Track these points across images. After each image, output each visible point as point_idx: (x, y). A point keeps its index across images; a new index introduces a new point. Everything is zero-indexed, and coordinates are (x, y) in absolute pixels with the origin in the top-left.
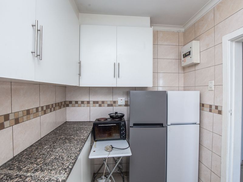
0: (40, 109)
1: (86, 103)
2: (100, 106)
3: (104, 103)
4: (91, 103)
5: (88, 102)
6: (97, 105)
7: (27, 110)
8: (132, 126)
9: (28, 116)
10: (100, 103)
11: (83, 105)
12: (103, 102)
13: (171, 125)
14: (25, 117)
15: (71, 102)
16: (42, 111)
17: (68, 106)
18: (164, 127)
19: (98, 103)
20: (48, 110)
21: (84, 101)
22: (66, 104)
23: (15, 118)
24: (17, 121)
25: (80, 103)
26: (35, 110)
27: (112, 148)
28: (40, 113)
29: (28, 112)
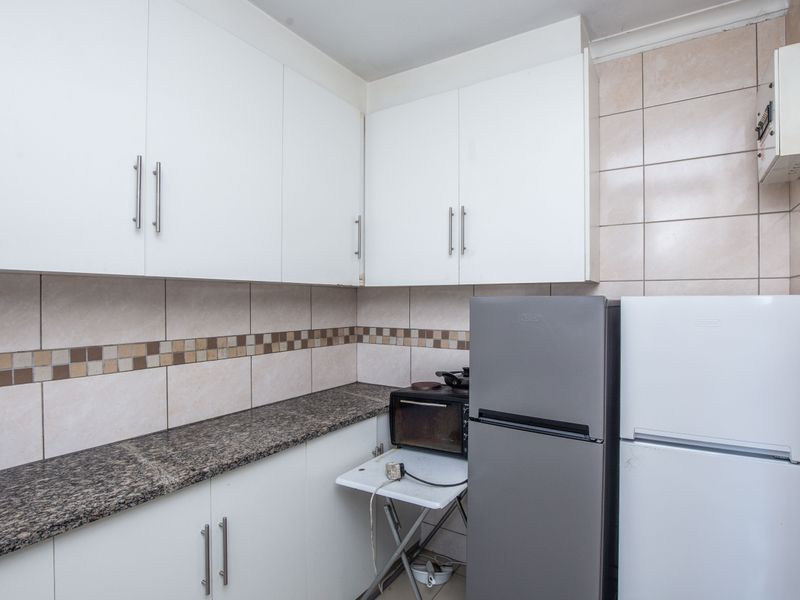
0: (251, 340)
1: (401, 333)
2: (437, 345)
3: (448, 338)
4: (415, 334)
5: (407, 333)
6: (430, 342)
7: (208, 339)
8: (476, 416)
9: (211, 351)
10: (438, 336)
11: (393, 339)
12: (445, 334)
13: (636, 439)
14: (201, 354)
15: (366, 330)
16: (259, 346)
17: (360, 340)
18: (595, 441)
19: (432, 337)
20: (281, 344)
21: (396, 329)
22: (355, 335)
23: (175, 351)
24: (179, 359)
25: (386, 333)
26: (233, 342)
27: (403, 472)
28: (250, 350)
29: (212, 343)
